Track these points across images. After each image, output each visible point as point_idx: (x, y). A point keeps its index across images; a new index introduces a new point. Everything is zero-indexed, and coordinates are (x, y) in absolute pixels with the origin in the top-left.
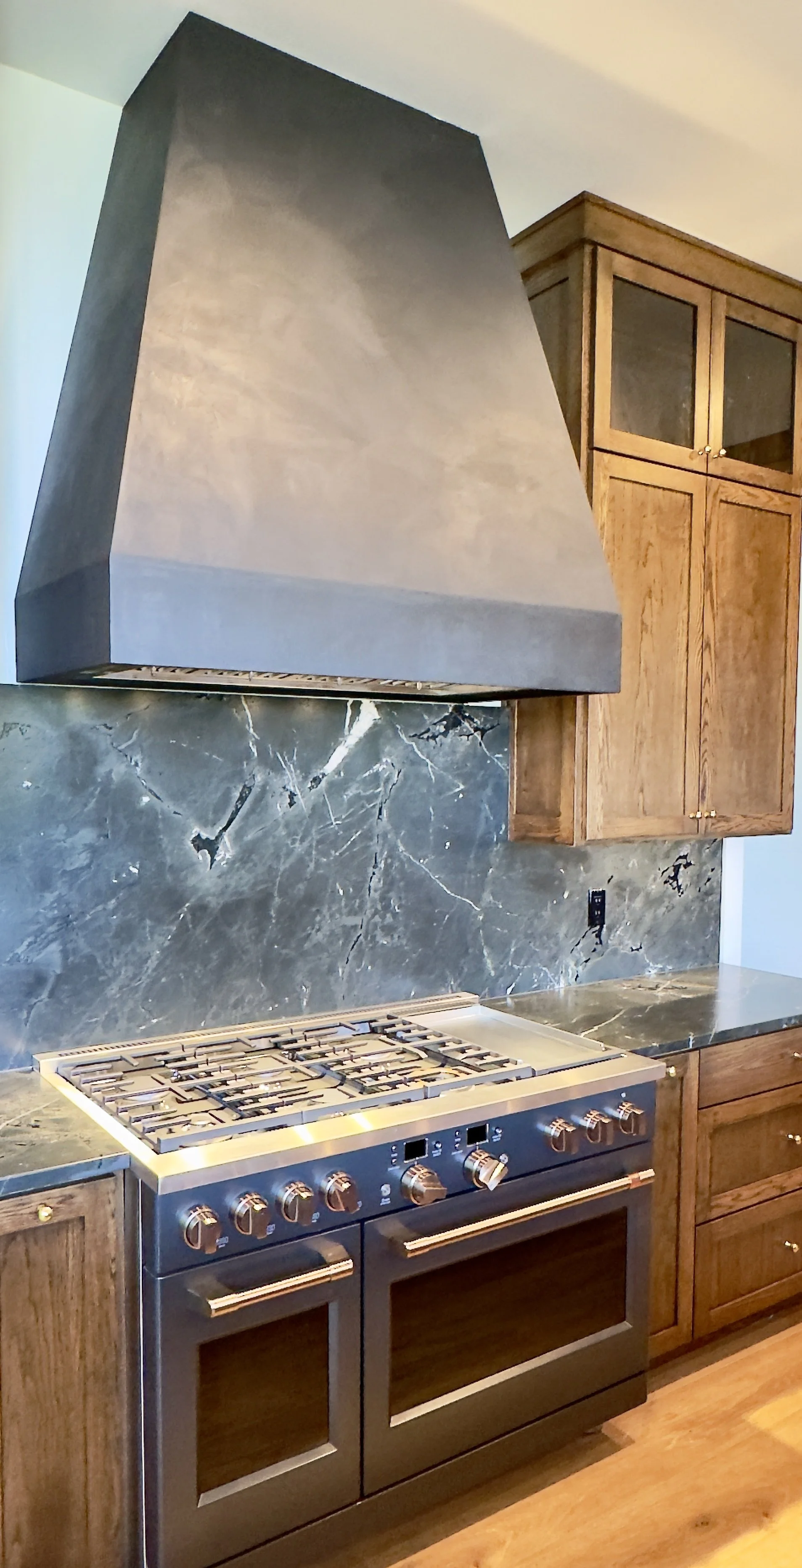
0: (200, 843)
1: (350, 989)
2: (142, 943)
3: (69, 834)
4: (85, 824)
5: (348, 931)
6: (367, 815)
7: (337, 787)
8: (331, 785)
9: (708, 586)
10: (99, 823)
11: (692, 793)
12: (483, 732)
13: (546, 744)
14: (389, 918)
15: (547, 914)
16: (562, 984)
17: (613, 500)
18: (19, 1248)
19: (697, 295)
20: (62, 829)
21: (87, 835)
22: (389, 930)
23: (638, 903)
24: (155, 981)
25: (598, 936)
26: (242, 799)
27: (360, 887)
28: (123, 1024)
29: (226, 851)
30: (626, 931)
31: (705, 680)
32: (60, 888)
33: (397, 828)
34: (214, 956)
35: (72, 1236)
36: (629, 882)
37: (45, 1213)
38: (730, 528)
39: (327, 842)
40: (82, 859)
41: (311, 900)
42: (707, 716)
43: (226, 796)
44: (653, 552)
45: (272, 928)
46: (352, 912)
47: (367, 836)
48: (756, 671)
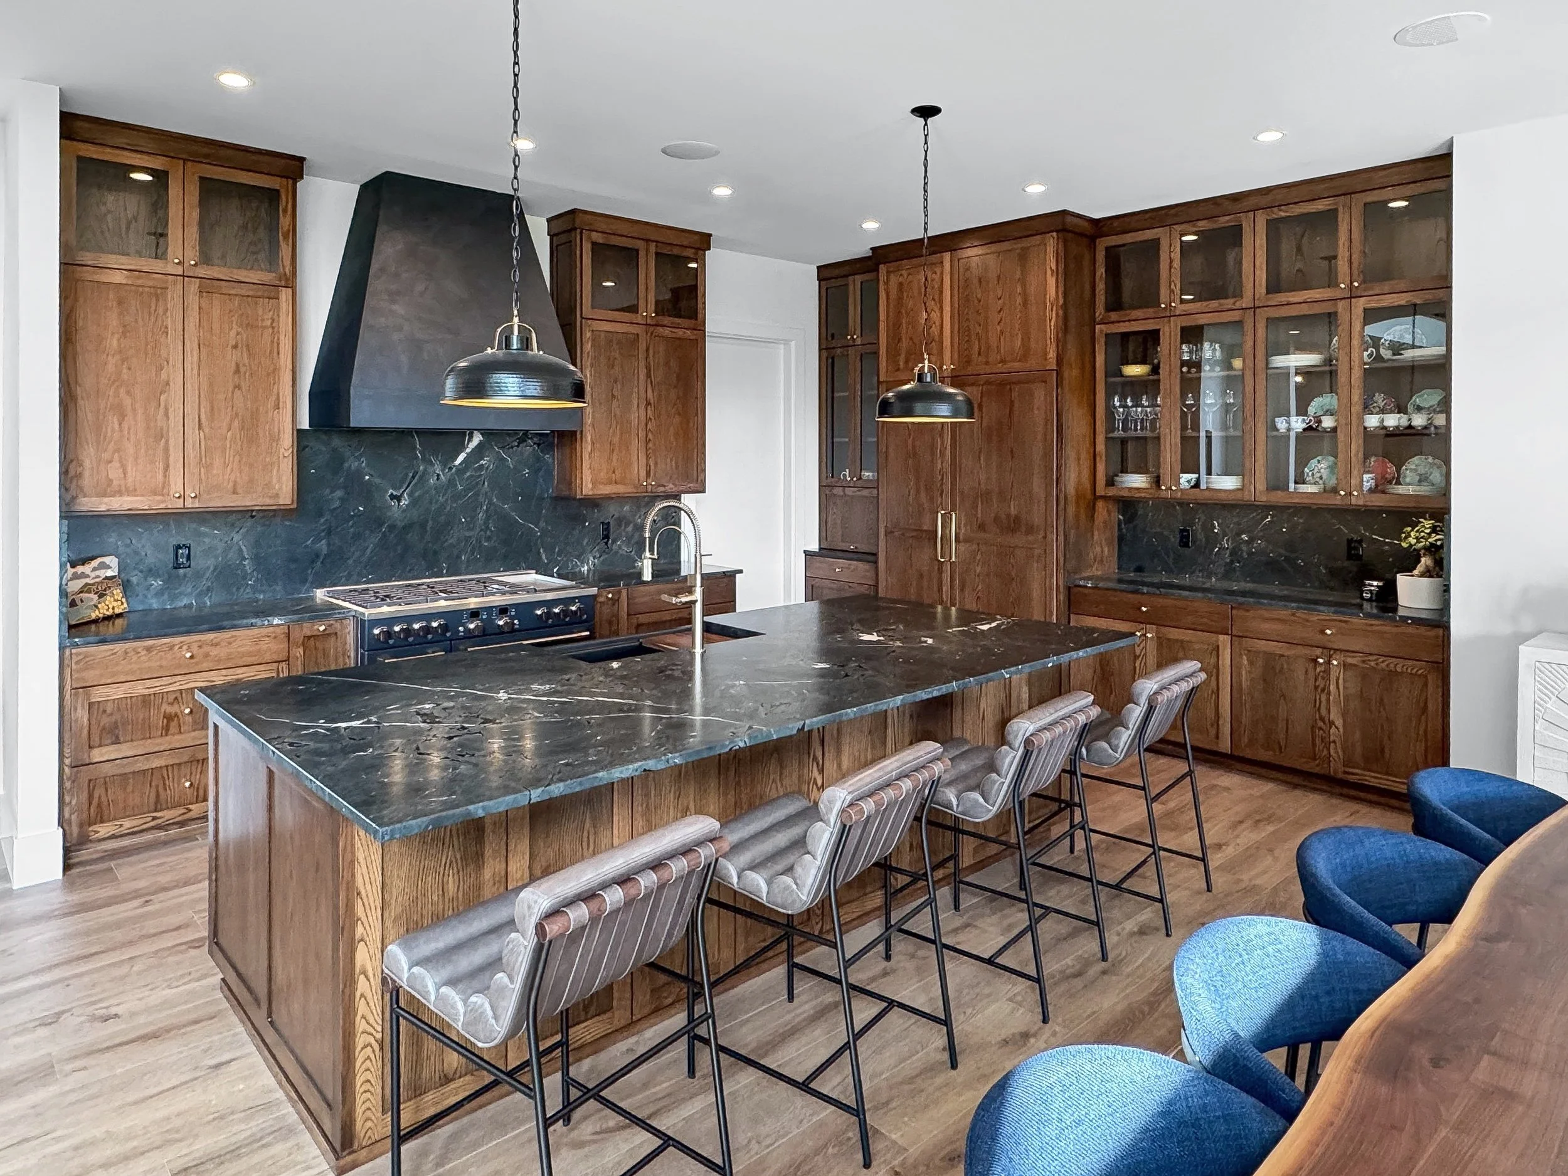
0: (392, 497)
1: (467, 567)
2: (365, 541)
3: (332, 492)
4: (339, 488)
5: (467, 539)
6: (477, 483)
7: (461, 470)
8: (458, 470)
9: (648, 375)
10: (345, 488)
11: (643, 474)
12: (539, 445)
13: (567, 451)
14: (488, 533)
15: (576, 532)
16: (586, 568)
17: (593, 340)
18: (312, 642)
19: (640, 245)
20: (328, 491)
21: (339, 493)
22: (488, 539)
23: (630, 528)
24: (370, 559)
25: (606, 543)
26: (413, 477)
27: (473, 518)
28: (355, 577)
29: (404, 502)
30: (623, 542)
31: (648, 420)
32: (327, 516)
33: (492, 490)
34: (399, 548)
35: (333, 639)
36: (624, 517)
37: (322, 628)
38: (662, 349)
39: (456, 497)
40: (337, 504)
41: (448, 524)
42: (650, 436)
43: (407, 475)
44: (616, 362)
45: (428, 537)
46: (470, 529)
47: (477, 494)
48: (679, 414)
